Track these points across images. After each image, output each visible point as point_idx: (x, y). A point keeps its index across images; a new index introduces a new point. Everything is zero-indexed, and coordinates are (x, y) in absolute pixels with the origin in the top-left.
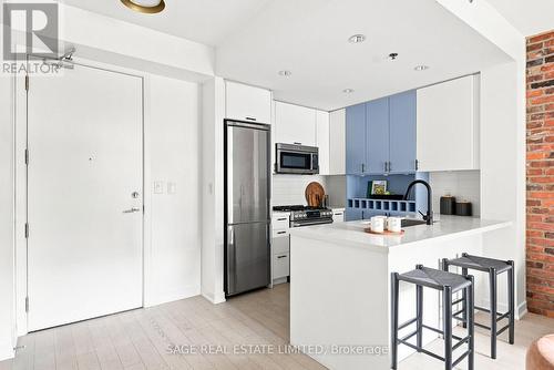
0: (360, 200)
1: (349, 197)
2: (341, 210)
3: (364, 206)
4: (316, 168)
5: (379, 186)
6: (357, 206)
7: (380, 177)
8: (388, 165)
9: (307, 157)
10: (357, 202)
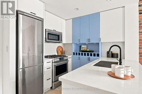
0: (78, 52)
1: (73, 51)
2: (71, 56)
3: (79, 54)
4: (61, 40)
5: (84, 47)
6: (77, 54)
7: (85, 44)
8: (89, 40)
9: (59, 36)
10: (77, 53)
